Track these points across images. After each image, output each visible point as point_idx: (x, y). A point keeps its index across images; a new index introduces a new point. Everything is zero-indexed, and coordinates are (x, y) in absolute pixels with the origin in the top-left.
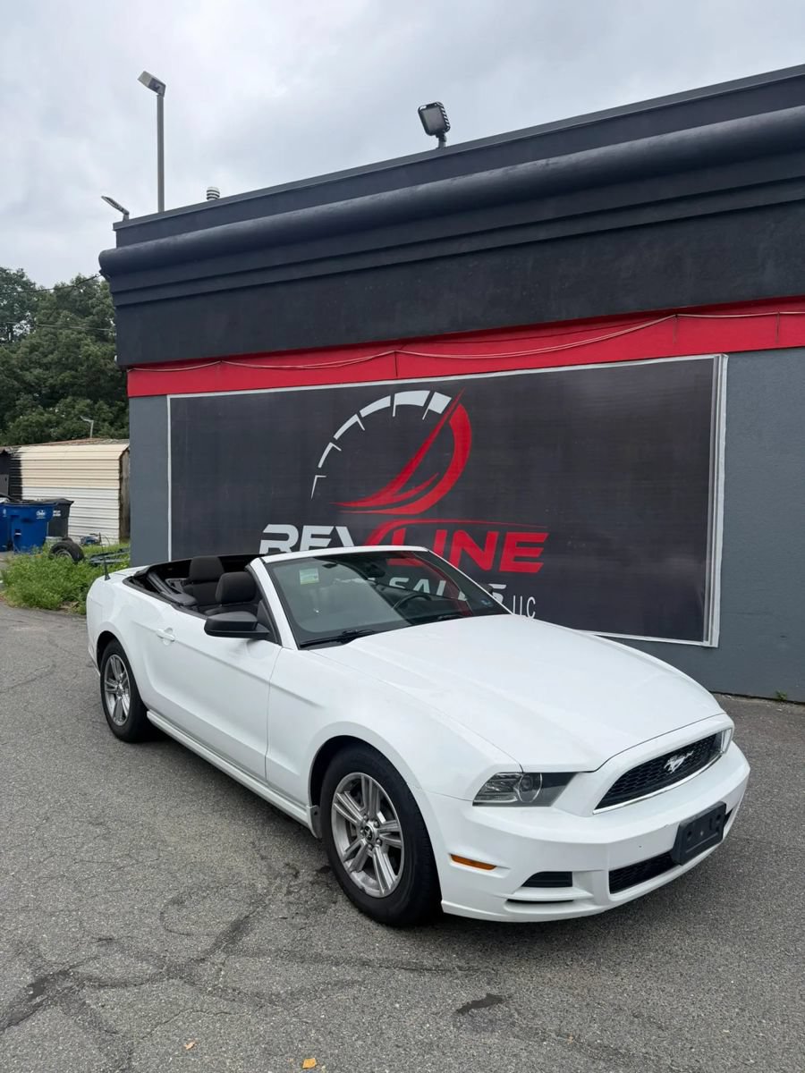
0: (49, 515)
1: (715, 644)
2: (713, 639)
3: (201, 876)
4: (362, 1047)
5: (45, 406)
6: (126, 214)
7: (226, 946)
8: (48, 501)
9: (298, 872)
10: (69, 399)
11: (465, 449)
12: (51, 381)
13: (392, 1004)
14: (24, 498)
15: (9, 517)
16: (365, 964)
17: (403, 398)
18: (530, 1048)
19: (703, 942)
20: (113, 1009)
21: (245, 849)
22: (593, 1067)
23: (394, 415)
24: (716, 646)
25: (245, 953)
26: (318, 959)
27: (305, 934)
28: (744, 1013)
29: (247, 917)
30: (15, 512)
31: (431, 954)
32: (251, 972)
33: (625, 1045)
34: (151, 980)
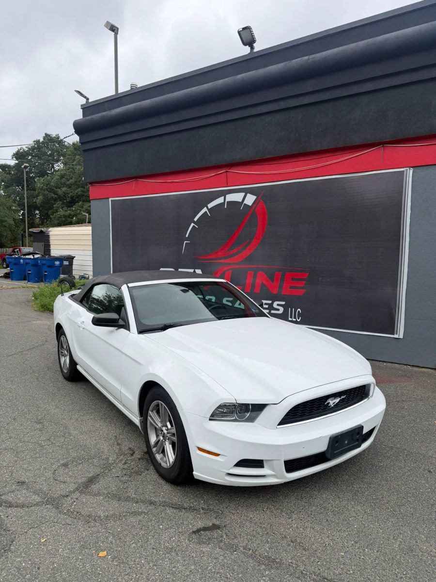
0: (61, 264)
1: (401, 336)
2: (400, 334)
3: (82, 452)
4: (134, 547)
5: (68, 207)
6: (88, 99)
7: (82, 490)
8: (61, 256)
9: (134, 453)
10: (81, 203)
11: (264, 225)
12: (71, 194)
13: (158, 526)
14: (52, 255)
15: (41, 265)
16: (152, 503)
17: (230, 198)
18: (226, 555)
19: (346, 503)
20: (11, 518)
21: (111, 439)
22: (257, 568)
23: (226, 207)
24: (402, 338)
25: (90, 494)
26: (128, 499)
27: (126, 485)
28: (356, 544)
29: (98, 475)
30: (44, 262)
31: (190, 500)
32: (90, 504)
33: (280, 557)
34: (37, 505)
